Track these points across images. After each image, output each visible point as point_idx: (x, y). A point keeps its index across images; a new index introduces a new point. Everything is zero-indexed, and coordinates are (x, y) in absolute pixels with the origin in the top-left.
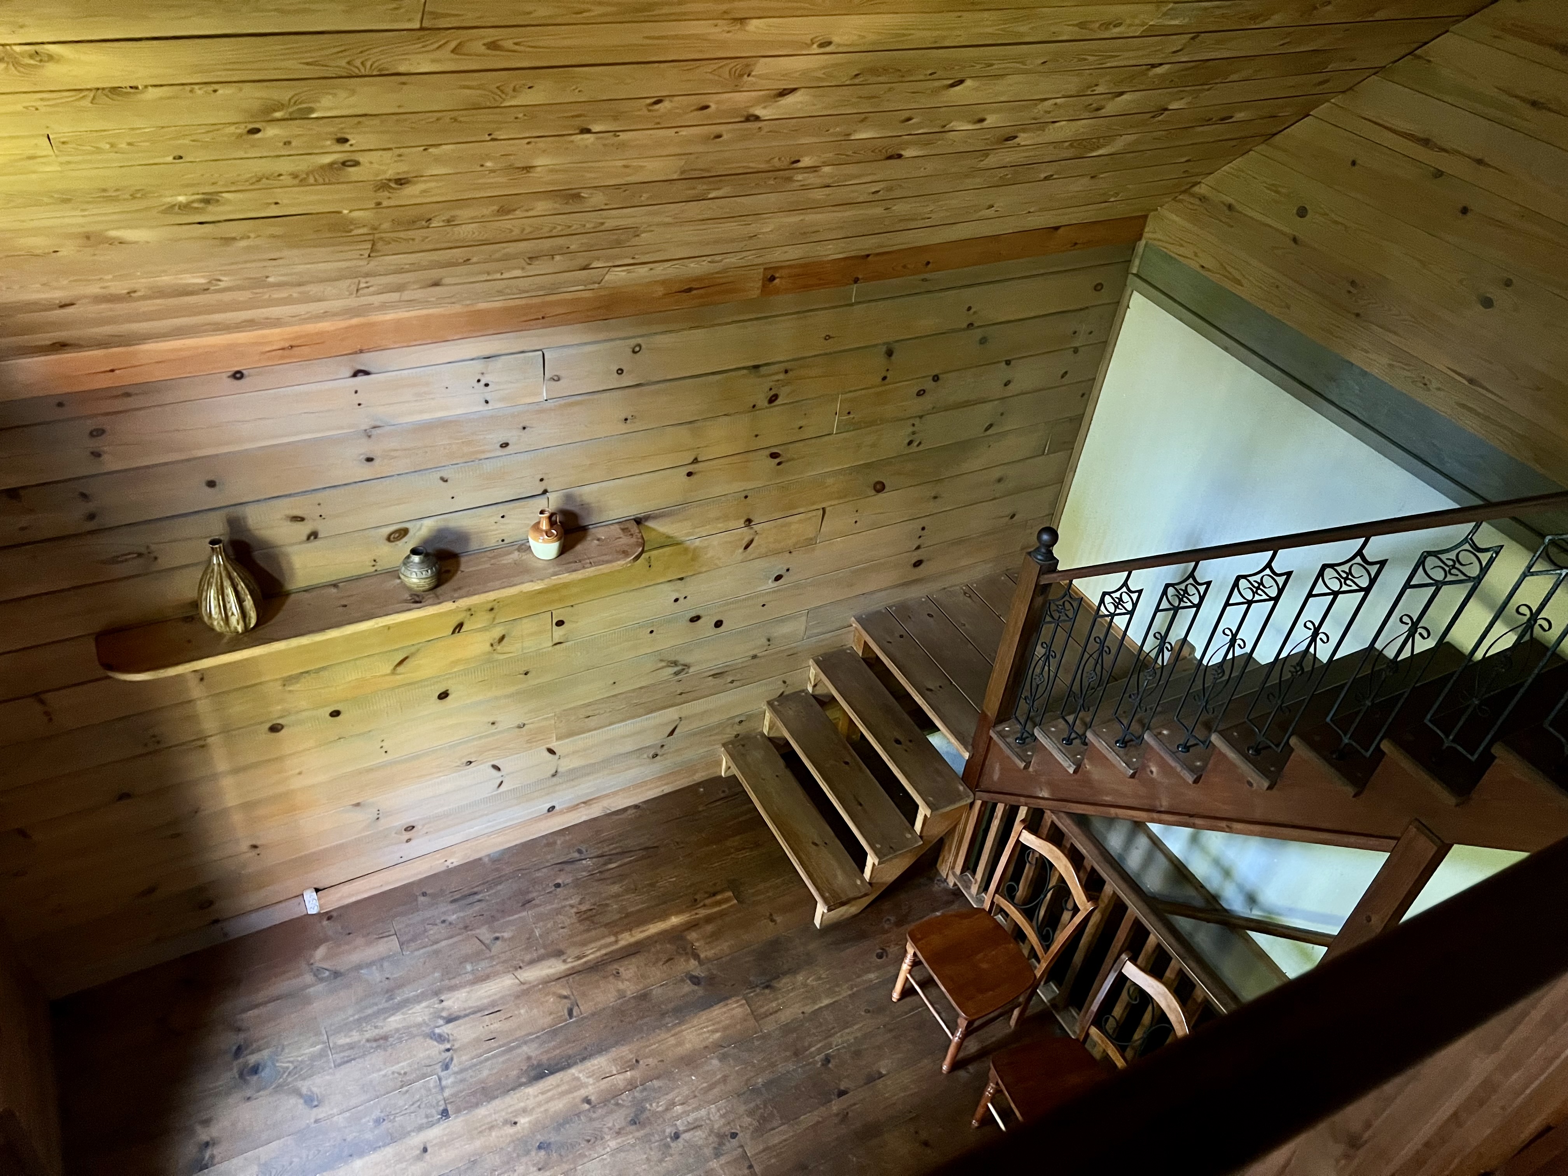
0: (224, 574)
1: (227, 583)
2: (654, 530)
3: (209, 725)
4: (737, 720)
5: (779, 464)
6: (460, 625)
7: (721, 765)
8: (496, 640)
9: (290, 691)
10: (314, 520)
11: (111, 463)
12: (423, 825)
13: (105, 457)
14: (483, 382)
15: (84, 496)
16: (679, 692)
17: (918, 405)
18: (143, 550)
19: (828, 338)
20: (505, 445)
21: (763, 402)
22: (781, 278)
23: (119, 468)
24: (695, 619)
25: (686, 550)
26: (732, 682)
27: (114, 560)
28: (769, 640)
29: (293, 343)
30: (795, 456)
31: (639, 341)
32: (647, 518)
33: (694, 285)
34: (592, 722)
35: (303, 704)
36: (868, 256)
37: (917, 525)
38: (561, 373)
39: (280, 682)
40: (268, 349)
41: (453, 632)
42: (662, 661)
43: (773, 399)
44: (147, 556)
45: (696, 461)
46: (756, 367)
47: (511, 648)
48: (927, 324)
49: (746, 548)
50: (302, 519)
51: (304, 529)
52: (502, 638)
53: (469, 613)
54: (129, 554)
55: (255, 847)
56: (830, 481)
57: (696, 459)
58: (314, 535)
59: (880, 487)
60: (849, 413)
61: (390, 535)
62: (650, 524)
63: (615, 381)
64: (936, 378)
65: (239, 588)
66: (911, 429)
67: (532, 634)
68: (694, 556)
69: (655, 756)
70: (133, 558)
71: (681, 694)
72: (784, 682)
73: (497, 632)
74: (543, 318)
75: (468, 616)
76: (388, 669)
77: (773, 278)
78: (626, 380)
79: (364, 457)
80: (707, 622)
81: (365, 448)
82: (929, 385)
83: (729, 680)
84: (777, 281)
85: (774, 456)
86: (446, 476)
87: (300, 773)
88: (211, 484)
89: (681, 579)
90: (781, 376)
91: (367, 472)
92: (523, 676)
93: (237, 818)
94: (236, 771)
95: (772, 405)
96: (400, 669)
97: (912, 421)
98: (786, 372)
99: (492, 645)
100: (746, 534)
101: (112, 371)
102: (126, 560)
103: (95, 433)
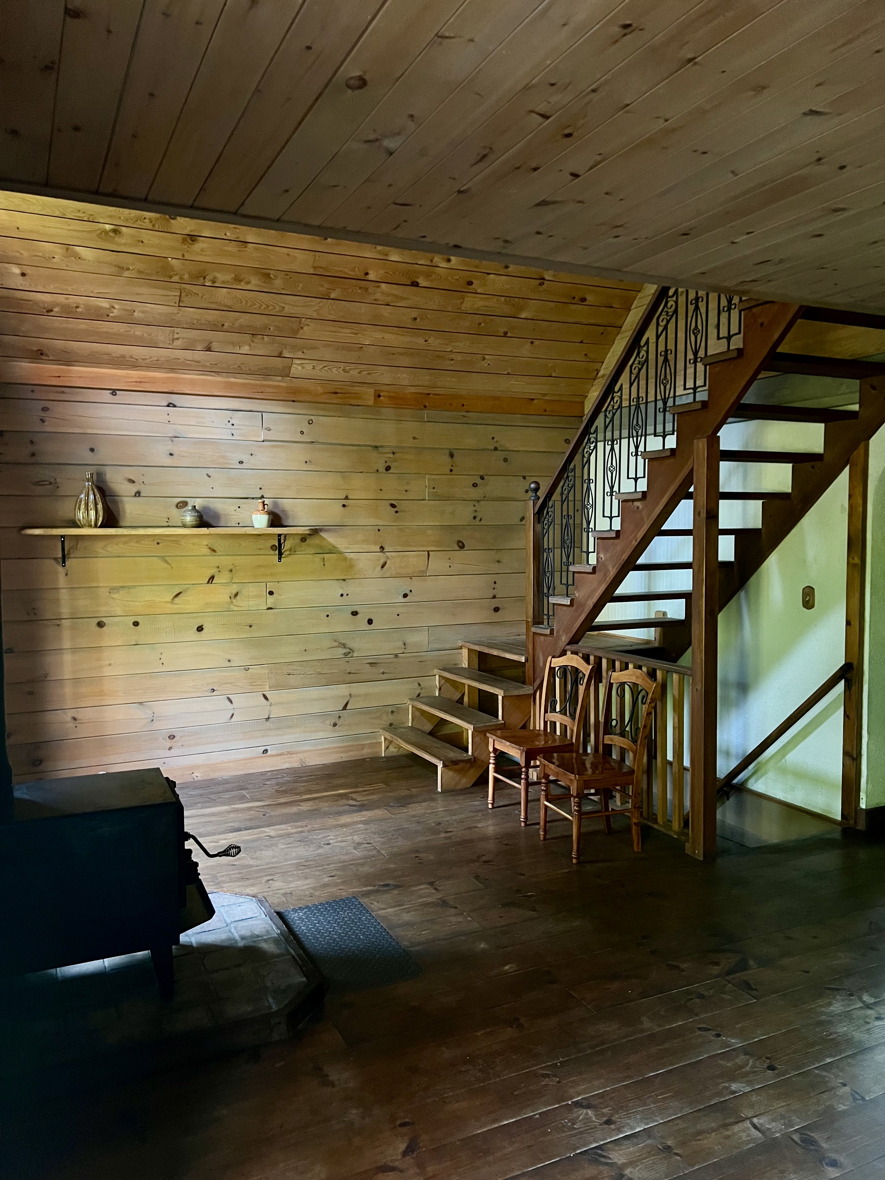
0: (90, 489)
1: (91, 493)
2: (324, 539)
3: (65, 610)
4: (390, 709)
5: (396, 512)
6: (212, 578)
7: (381, 747)
8: (233, 595)
9: (113, 598)
10: (140, 484)
11: (48, 427)
12: (181, 737)
13: (46, 423)
14: (231, 423)
15: (32, 442)
16: (348, 671)
17: (475, 493)
18: (52, 480)
19: (414, 438)
20: (241, 462)
21: (382, 469)
22: (384, 396)
23: (52, 431)
24: (355, 613)
25: (346, 559)
26: (383, 673)
27: (37, 483)
28: (405, 644)
29: (142, 380)
30: (406, 510)
31: (312, 417)
32: (321, 530)
33: (338, 391)
34: (292, 680)
35: (119, 611)
36: (429, 394)
37: (491, 578)
38: (271, 427)
39: (108, 590)
40: (130, 381)
41: (208, 582)
42: (335, 641)
43: (388, 468)
44: (54, 484)
45: (347, 498)
46: (376, 447)
47: (241, 603)
48: (470, 442)
49: (383, 567)
50: (134, 482)
51: (133, 489)
52: (236, 595)
53: (218, 570)
54: (46, 481)
55: (75, 719)
56: (429, 532)
57: (347, 496)
58: (138, 494)
59: (461, 546)
60: (434, 488)
61: (178, 504)
62: (323, 534)
63: (299, 438)
64: (482, 478)
65: (97, 497)
66: (474, 508)
67: (255, 597)
68: (350, 566)
69: (335, 725)
70: (47, 484)
71: (349, 673)
72: (419, 685)
73: (234, 589)
74: (262, 392)
75: (218, 572)
76: (169, 598)
77: (379, 396)
78: (305, 438)
79: (168, 452)
80: (362, 619)
81: (170, 447)
82: (478, 481)
83: (381, 671)
84: (382, 398)
85: (393, 506)
86: (210, 474)
87: (110, 665)
88: (92, 450)
89: (344, 580)
90: (391, 455)
91: (168, 461)
92: (248, 627)
93: (68, 690)
94: (74, 650)
95: (388, 472)
96: (177, 600)
97: (473, 502)
98: (394, 453)
99: (230, 598)
100: (382, 558)
101: (59, 377)
102: (43, 485)
103: (44, 409)
